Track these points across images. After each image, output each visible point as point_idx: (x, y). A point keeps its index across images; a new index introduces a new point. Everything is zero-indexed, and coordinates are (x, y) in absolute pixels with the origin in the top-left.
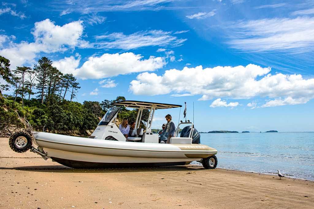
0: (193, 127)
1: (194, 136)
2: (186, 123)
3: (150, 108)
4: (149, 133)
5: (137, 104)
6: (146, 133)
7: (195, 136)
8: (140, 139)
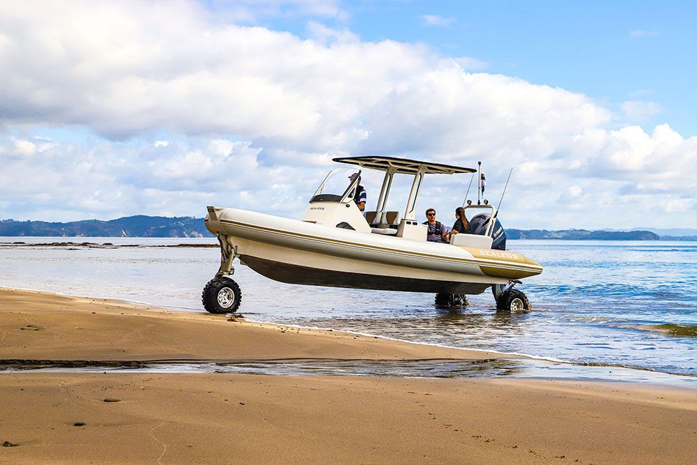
0: (495, 216)
1: (495, 235)
2: (479, 206)
3: (416, 171)
4: (412, 222)
5: (393, 163)
6: (406, 221)
7: (498, 236)
8: (395, 231)
